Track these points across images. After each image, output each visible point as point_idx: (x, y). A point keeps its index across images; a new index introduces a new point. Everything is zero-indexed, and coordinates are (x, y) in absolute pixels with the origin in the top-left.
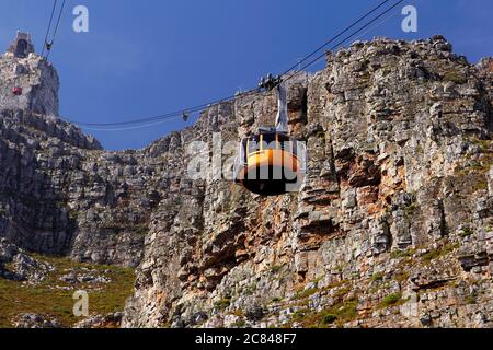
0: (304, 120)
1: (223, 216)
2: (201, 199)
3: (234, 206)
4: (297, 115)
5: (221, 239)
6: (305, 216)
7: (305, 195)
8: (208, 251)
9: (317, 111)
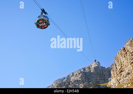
0: (125, 51)
1: (119, 66)
2: (116, 65)
3: (120, 65)
4: (124, 51)
5: (120, 69)
6: (130, 62)
7: (129, 59)
8: (119, 71)
9: (127, 49)
